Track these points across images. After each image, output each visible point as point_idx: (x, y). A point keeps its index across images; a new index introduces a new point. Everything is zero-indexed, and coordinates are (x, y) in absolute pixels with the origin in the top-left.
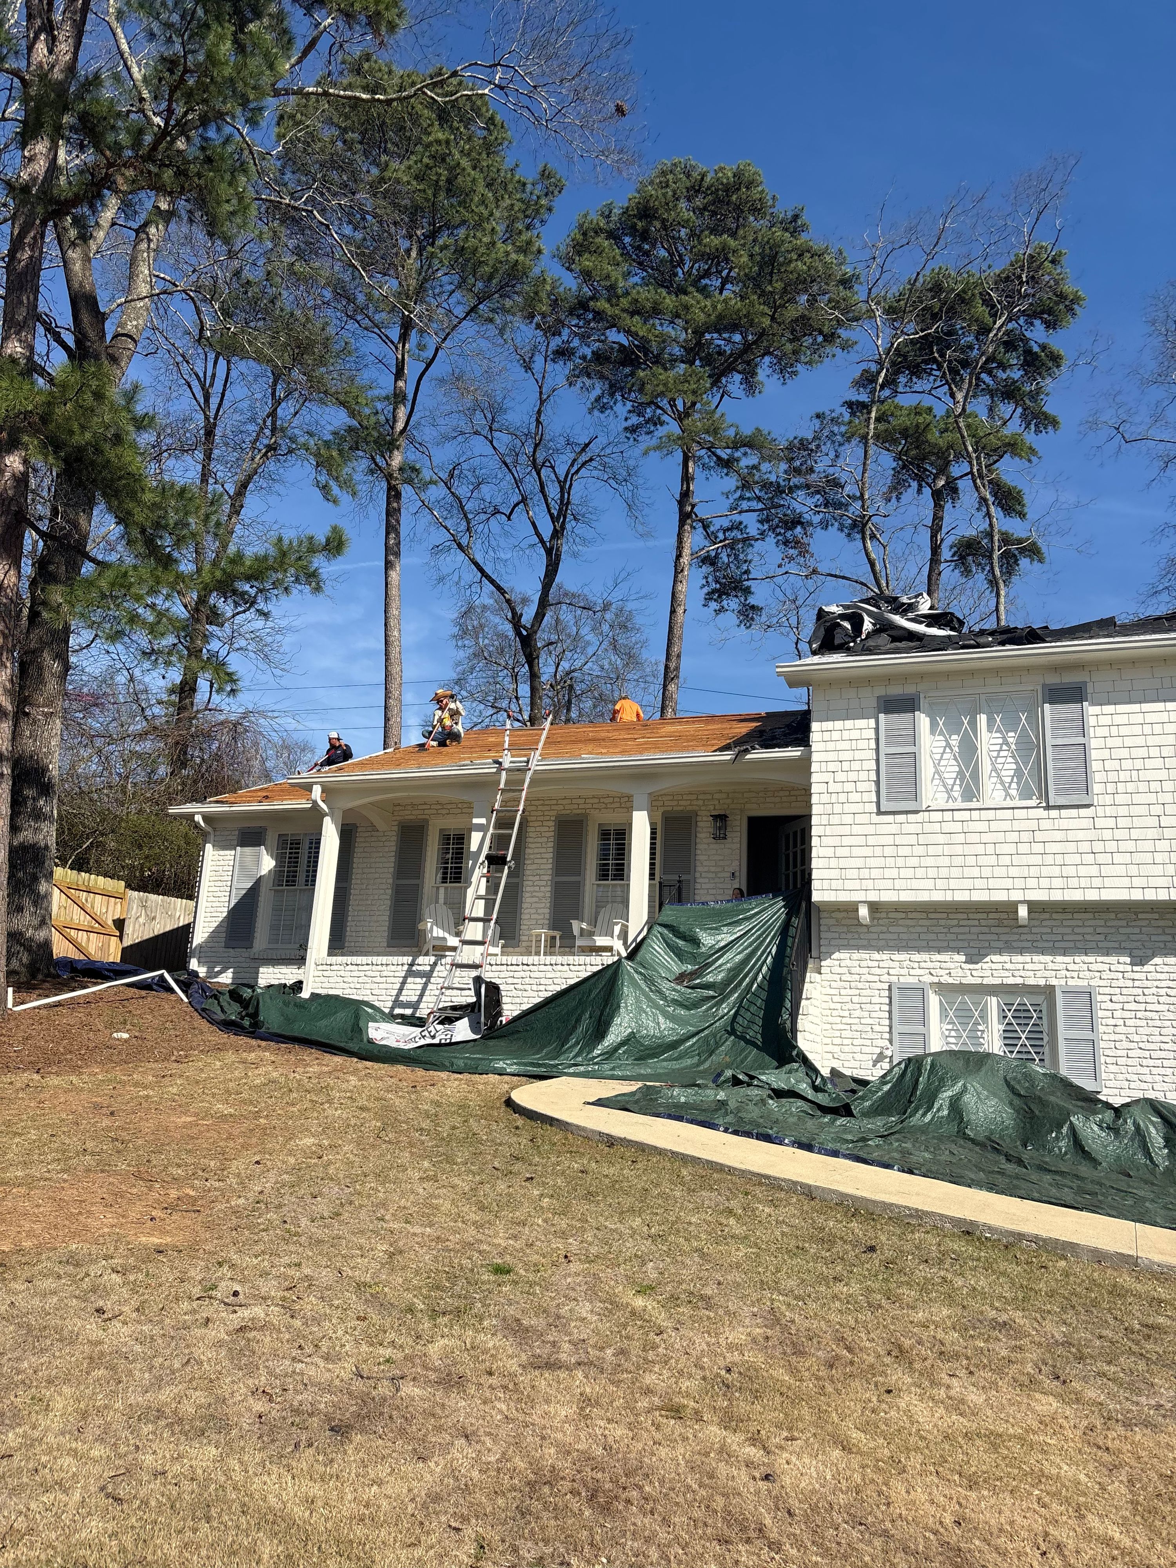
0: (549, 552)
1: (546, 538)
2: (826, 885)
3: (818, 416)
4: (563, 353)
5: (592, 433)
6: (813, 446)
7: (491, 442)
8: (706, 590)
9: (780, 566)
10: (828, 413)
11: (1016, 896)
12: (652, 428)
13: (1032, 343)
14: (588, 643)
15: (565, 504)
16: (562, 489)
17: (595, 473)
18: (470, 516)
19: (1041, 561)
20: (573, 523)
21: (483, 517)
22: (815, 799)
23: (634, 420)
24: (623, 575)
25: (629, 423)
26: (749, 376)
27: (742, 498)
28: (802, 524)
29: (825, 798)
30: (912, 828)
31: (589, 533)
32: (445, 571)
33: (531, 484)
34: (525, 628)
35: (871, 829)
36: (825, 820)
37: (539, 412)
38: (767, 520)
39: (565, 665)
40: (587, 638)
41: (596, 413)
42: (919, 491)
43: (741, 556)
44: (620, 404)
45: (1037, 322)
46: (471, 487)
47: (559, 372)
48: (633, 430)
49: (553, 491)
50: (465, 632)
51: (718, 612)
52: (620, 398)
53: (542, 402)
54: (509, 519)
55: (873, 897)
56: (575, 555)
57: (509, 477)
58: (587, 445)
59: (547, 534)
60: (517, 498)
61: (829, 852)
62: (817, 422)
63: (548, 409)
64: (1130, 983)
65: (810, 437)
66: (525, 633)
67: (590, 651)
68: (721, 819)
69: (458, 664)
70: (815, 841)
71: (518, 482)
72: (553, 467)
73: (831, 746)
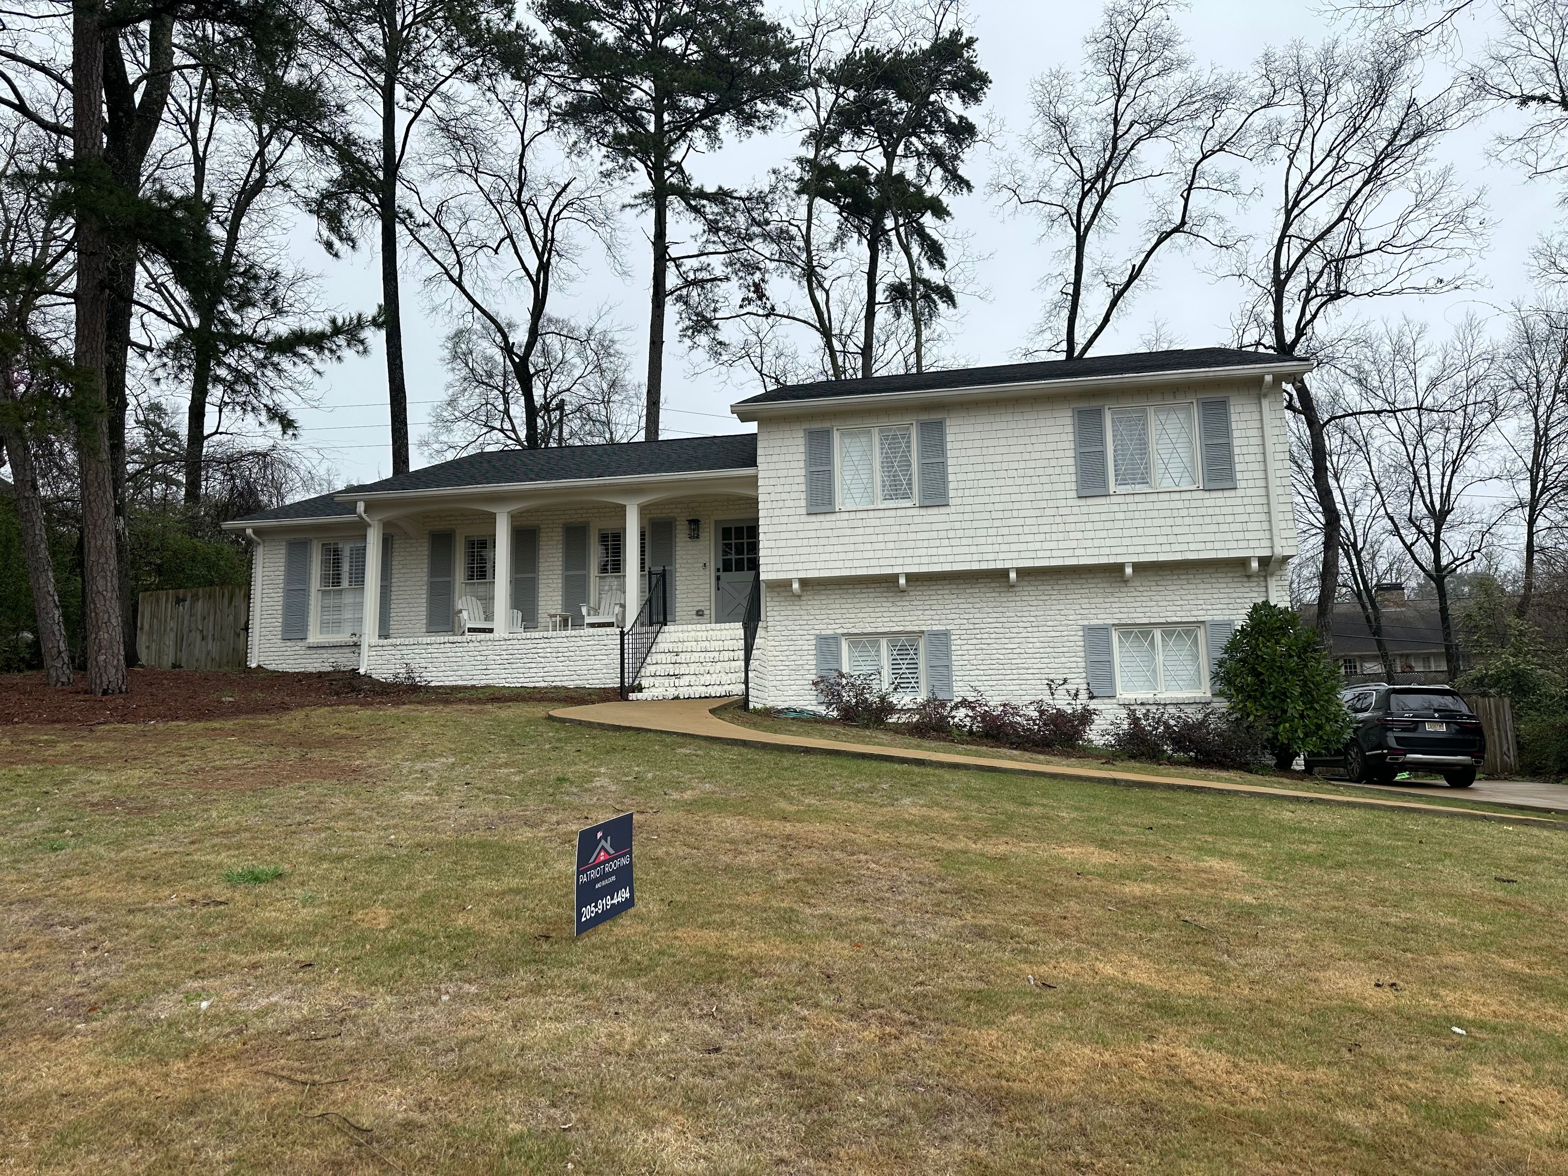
0: (535, 285)
1: (533, 271)
2: (769, 568)
3: (774, 172)
4: (541, 102)
5: (571, 176)
6: (768, 200)
7: (476, 181)
8: (681, 326)
9: (741, 307)
10: (782, 169)
11: (896, 570)
12: (625, 174)
13: (951, 115)
14: (574, 366)
15: (549, 241)
16: (546, 226)
17: (575, 215)
18: (458, 249)
19: (954, 306)
20: (557, 258)
21: (471, 250)
22: (761, 506)
23: (609, 165)
24: (606, 308)
25: (603, 168)
26: (711, 130)
27: (707, 241)
28: (760, 269)
29: (768, 505)
30: (829, 525)
31: (572, 270)
32: (438, 301)
33: (515, 220)
34: (517, 355)
35: (801, 527)
36: (768, 521)
37: (522, 156)
38: (731, 264)
39: (553, 387)
40: (573, 361)
41: (573, 157)
42: (859, 241)
43: (710, 295)
44: (595, 149)
45: (955, 95)
46: (459, 223)
47: (537, 119)
48: (607, 175)
49: (537, 228)
50: (455, 357)
51: (691, 348)
52: (595, 143)
53: (524, 148)
54: (496, 253)
55: (803, 575)
56: (561, 289)
57: (495, 214)
58: (566, 186)
59: (533, 270)
60: (502, 233)
61: (772, 544)
62: (773, 177)
63: (528, 152)
64: (971, 626)
65: (767, 190)
66: (517, 360)
67: (577, 373)
68: (694, 524)
69: (451, 385)
70: (761, 537)
71: (503, 219)
72: (535, 206)
73: (772, 466)
